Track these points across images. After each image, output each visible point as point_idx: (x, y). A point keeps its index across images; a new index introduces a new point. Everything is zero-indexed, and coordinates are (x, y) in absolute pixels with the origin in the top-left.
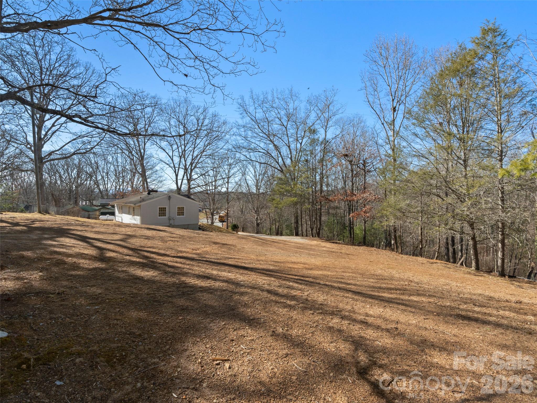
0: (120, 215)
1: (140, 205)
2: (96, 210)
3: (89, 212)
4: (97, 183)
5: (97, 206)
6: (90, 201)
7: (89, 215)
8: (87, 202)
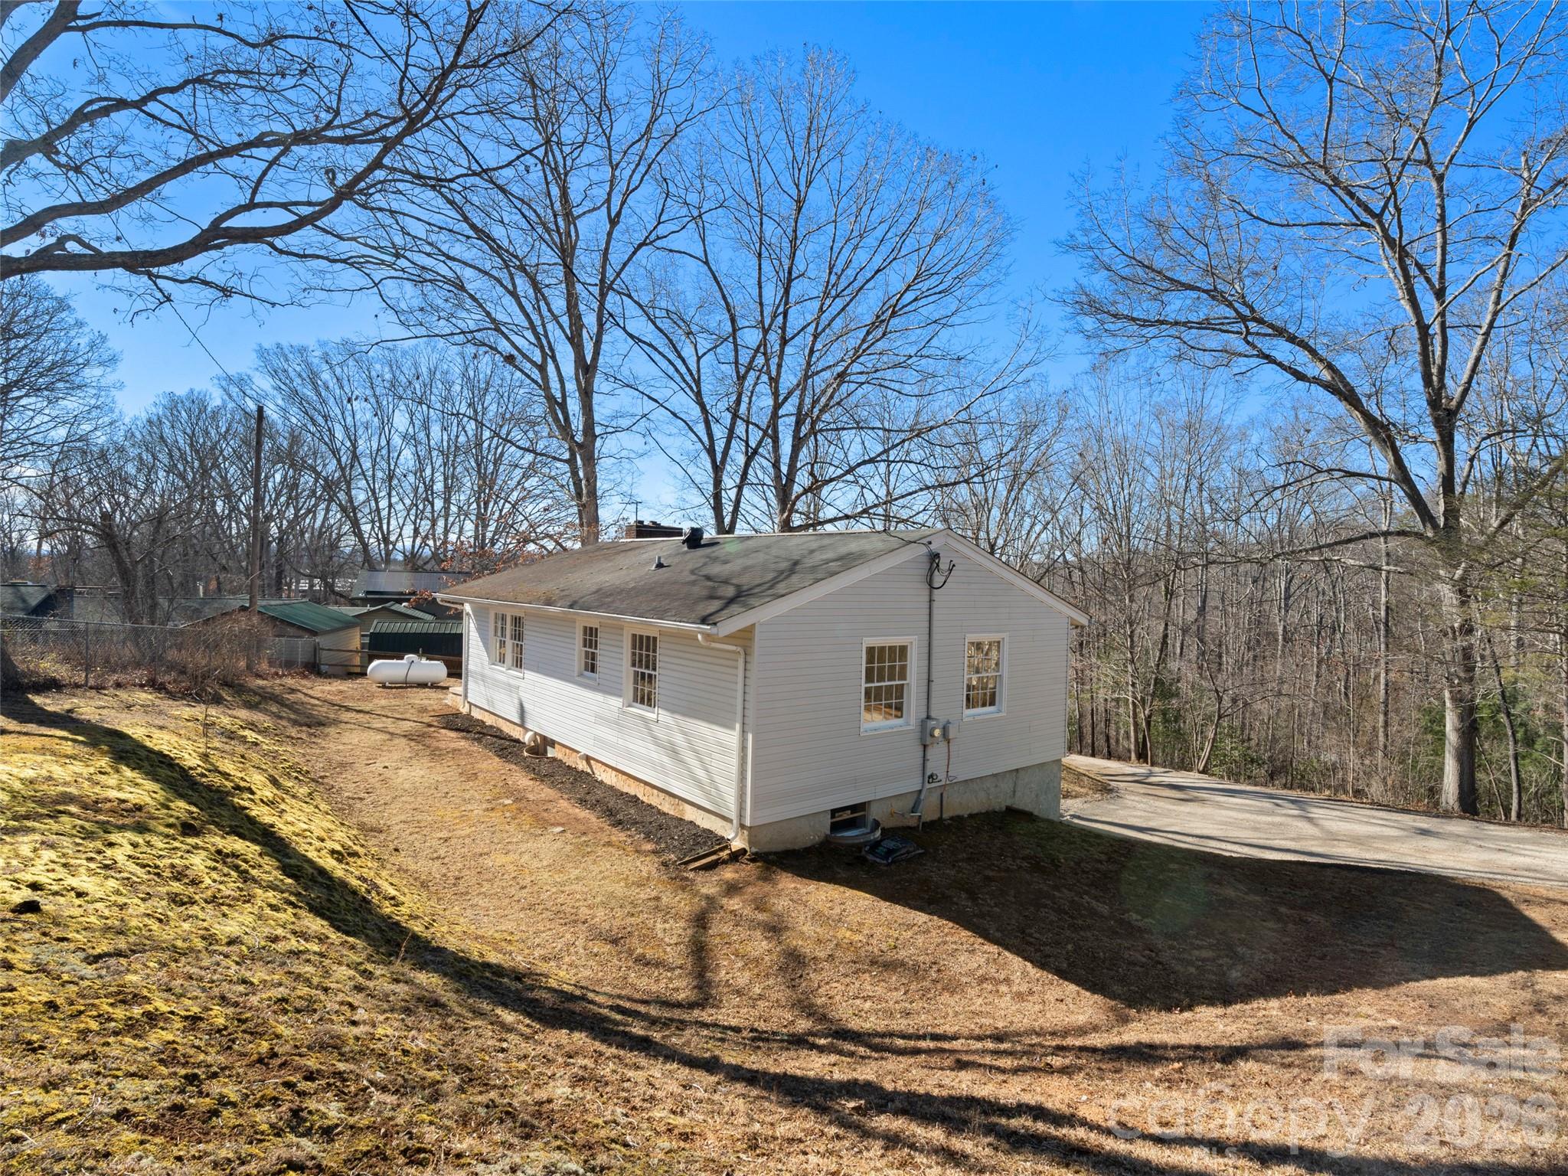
0: (504, 674)
1: (749, 630)
2: (348, 624)
3: (314, 633)
4: (350, 512)
5: (353, 602)
6: (323, 578)
7: (316, 649)
8: (317, 581)
